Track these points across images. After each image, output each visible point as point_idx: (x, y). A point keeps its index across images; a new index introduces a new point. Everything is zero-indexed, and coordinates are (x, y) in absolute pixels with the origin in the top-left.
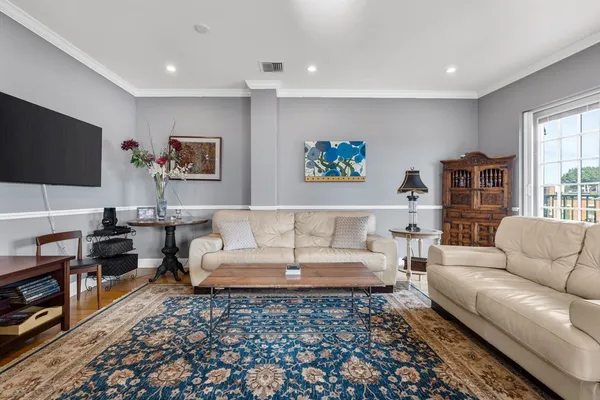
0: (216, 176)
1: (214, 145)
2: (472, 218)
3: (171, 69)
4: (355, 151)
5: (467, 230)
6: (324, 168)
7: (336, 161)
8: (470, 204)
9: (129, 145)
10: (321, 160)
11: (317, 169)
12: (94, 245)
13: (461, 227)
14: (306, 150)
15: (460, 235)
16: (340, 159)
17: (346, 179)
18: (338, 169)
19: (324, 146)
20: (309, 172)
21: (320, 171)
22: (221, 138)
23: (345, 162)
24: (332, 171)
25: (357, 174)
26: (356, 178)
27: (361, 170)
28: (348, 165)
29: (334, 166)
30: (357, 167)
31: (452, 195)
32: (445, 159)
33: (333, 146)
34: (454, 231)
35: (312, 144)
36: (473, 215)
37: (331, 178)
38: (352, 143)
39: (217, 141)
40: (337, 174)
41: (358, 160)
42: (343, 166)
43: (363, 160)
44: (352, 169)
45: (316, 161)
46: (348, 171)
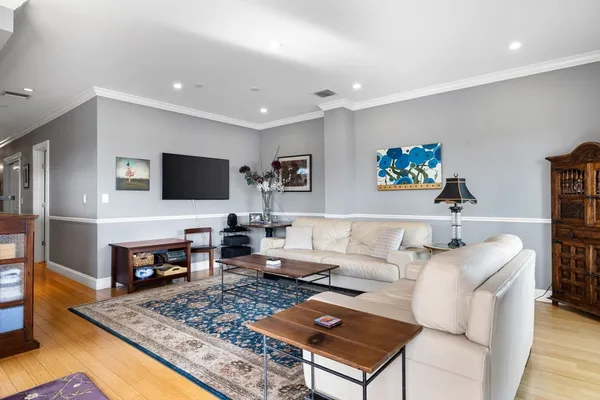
0: (307, 187)
1: (306, 161)
2: (586, 238)
3: (264, 110)
4: (428, 156)
5: (581, 256)
6: (395, 176)
7: (408, 168)
8: (582, 217)
9: (244, 169)
10: (393, 168)
11: (388, 177)
12: (225, 237)
13: (573, 249)
14: (378, 158)
15: (573, 261)
16: (413, 166)
17: (419, 186)
18: (410, 176)
19: (394, 153)
20: (381, 181)
21: (392, 179)
22: (311, 156)
23: (417, 169)
24: (403, 179)
25: (431, 181)
26: (430, 186)
27: (436, 175)
28: (421, 171)
29: (405, 173)
30: (431, 173)
31: (562, 205)
32: (552, 154)
33: (404, 152)
34: (565, 255)
35: (384, 153)
36: (588, 233)
37: (403, 186)
38: (425, 146)
39: (308, 158)
40: (409, 182)
41: (432, 165)
42: (415, 172)
43: (439, 165)
44: (426, 175)
45: (387, 170)
46: (421, 178)
